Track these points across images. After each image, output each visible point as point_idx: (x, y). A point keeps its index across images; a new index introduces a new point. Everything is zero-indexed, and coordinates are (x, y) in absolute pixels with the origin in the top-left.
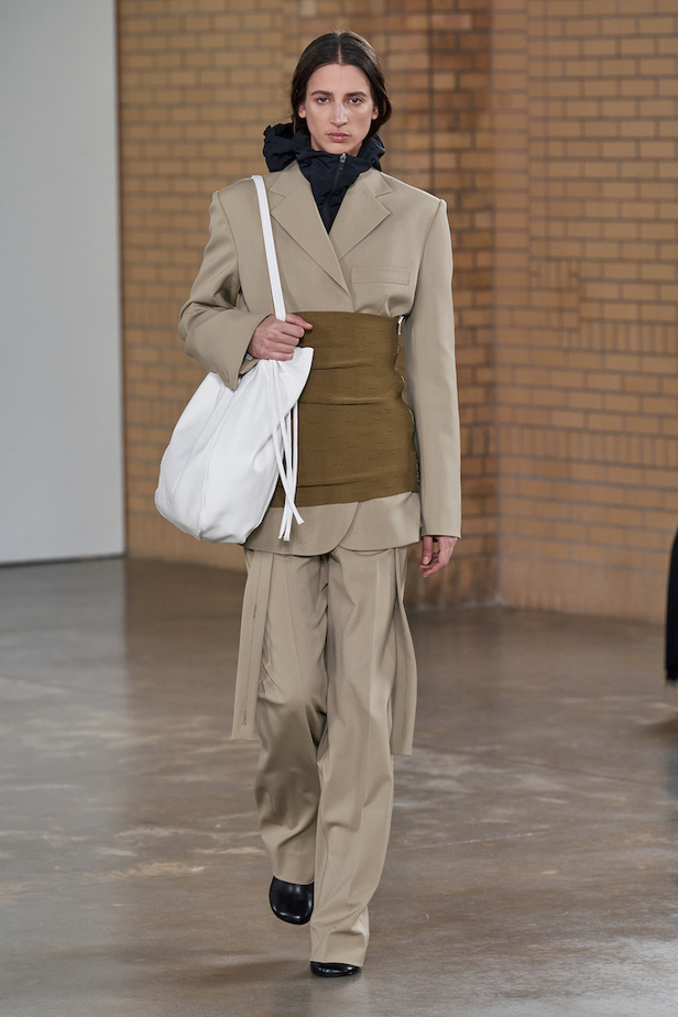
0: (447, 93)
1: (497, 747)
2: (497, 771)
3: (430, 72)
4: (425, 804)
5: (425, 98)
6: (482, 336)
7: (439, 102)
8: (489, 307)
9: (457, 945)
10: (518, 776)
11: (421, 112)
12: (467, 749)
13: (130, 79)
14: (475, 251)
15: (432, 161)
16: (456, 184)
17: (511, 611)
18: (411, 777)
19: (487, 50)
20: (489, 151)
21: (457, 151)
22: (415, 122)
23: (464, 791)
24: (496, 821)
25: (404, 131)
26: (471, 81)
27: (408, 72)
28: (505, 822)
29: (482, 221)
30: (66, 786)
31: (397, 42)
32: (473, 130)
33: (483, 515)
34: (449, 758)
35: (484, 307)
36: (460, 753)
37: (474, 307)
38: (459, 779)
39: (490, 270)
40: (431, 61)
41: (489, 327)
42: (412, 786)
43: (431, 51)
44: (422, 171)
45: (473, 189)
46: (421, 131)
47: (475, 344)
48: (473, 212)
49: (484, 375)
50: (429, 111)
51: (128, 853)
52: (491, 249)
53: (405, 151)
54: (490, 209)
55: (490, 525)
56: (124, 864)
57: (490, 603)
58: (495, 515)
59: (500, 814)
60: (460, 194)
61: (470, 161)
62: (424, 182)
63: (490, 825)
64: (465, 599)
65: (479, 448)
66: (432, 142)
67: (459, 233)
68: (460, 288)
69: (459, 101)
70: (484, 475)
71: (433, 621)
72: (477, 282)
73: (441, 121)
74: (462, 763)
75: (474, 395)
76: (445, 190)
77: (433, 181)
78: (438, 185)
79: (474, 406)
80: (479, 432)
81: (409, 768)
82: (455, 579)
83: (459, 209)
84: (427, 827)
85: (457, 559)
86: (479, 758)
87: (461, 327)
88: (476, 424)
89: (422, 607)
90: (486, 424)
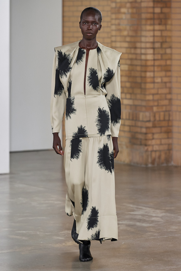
0: (158, 14)
1: (172, 208)
2: (172, 215)
3: (154, 7)
4: (151, 225)
5: (152, 15)
6: (168, 85)
7: (156, 16)
8: (170, 76)
9: (161, 268)
10: (179, 217)
11: (151, 19)
12: (164, 208)
13: (66, 9)
14: (166, 60)
15: (154, 33)
16: (161, 41)
17: (176, 167)
18: (147, 217)
19: (170, 1)
20: (171, 31)
21: (161, 31)
22: (149, 22)
23: (163, 221)
25: (146, 25)
26: (165, 10)
27: (147, 7)
28: (175, 231)
29: (168, 51)
30: (44, 218)
32: (166, 24)
33: (168, 138)
34: (158, 211)
36: (161, 209)
37: (166, 76)
38: (161, 217)
39: (171, 65)
40: (154, 4)
41: (170, 82)
42: (147, 219)
43: (154, 1)
44: (151, 36)
45: (166, 42)
46: (151, 25)
47: (166, 87)
48: (166, 48)
49: (169, 96)
50: (153, 19)
51: (63, 239)
52: (171, 59)
53: (146, 31)
54: (170, 47)
55: (170, 141)
56: (61, 242)
57: (170, 165)
58: (172, 138)
59: (174, 228)
60: (162, 43)
61: (165, 34)
62: (151, 39)
63: (171, 231)
64: (162, 163)
65: (167, 118)
66: (154, 28)
67: (162, 54)
68: (162, 71)
69: (162, 16)
70: (168, 126)
71: (153, 170)
72: (167, 69)
73: (157, 22)
74: (162, 213)
75: (166, 102)
76: (157, 42)
77: (154, 39)
78: (156, 40)
79: (166, 105)
80: (167, 113)
81: (146, 214)
82: (159, 157)
83: (162, 47)
84: (152, 232)
85: (160, 151)
86: (167, 211)
87: (162, 82)
88: (166, 111)
89: (150, 165)
90: (169, 111)
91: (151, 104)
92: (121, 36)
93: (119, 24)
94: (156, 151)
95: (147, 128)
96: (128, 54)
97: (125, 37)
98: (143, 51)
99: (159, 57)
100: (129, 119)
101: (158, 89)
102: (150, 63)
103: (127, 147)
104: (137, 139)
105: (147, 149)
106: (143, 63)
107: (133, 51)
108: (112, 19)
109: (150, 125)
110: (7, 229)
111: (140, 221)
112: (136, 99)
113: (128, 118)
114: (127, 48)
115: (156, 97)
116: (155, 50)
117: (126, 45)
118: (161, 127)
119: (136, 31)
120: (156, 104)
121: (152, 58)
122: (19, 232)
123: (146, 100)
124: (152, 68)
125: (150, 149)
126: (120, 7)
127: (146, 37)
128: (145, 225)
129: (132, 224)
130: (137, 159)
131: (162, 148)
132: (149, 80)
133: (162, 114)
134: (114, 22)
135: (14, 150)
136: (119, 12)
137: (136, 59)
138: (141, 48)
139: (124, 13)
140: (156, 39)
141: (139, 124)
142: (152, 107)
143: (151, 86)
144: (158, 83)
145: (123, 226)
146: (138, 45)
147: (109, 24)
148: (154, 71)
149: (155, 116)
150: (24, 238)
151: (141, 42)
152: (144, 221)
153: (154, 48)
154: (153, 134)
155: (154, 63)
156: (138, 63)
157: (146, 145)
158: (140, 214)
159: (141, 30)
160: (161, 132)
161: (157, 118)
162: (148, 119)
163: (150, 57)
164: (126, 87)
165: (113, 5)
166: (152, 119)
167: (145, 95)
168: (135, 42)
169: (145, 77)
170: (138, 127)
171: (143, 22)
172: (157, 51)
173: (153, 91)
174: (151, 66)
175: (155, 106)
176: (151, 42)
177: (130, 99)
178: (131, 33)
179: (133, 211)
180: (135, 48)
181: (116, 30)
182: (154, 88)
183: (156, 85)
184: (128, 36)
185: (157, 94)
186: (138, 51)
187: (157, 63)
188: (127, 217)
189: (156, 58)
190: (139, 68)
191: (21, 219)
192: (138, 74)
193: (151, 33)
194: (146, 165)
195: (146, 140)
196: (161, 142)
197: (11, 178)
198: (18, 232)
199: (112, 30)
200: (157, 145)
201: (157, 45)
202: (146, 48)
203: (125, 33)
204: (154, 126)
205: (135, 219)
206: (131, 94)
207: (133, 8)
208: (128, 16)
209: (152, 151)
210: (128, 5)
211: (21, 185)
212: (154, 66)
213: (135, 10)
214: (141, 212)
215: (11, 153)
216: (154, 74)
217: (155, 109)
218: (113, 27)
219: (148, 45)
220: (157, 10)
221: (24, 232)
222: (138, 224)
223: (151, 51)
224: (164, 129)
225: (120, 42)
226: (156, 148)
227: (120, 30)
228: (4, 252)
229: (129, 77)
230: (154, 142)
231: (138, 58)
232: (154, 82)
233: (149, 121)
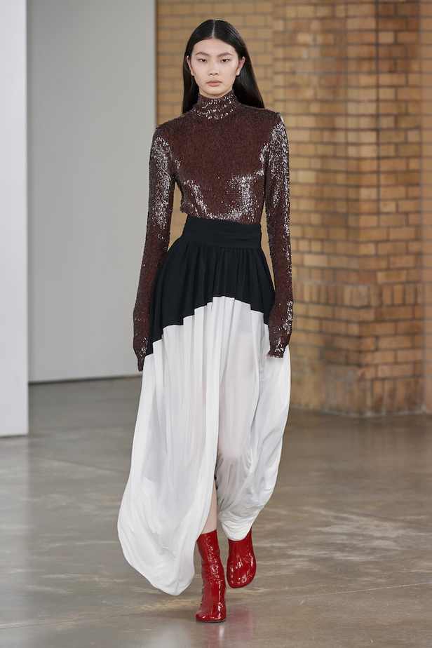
0: (389, 45)
1: (422, 517)
2: (423, 534)
3: (377, 31)
4: (370, 558)
5: (373, 49)
6: (413, 219)
7: (382, 51)
8: (418, 198)
11: (370, 59)
12: (401, 518)
13: (165, 35)
14: (408, 158)
15: (378, 94)
16: (395, 111)
18: (361, 538)
19: (417, 16)
20: (418, 87)
21: (396, 87)
22: (366, 66)
23: (398, 548)
24: (422, 571)
25: (357, 73)
26: (405, 37)
27: (360, 31)
28: (428, 571)
29: (413, 136)
30: (112, 542)
31: (353, 10)
32: (407, 72)
33: (413, 347)
34: (387, 524)
35: (414, 198)
36: (395, 521)
37: (407, 198)
38: (395, 540)
39: (418, 171)
40: (377, 23)
41: (418, 212)
42: (362, 545)
43: (377, 16)
44: (370, 101)
45: (407, 114)
46: (370, 73)
47: (408, 225)
48: (406, 130)
49: (415, 247)
50: (376, 59)
51: (155, 592)
52: (419, 157)
53: (358, 87)
54: (418, 128)
55: (418, 355)
56: (153, 599)
57: (418, 412)
58: (422, 347)
59: (425, 565)
60: (397, 117)
61: (404, 94)
62: (371, 109)
63: (417, 573)
64: (399, 409)
65: (410, 300)
66: (378, 80)
67: (397, 145)
68: (397, 185)
69: (397, 51)
70: (414, 319)
71: (377, 425)
72: (410, 180)
73: (384, 66)
74: (398, 528)
75: (408, 261)
76: (386, 115)
77: (378, 108)
78: (382, 111)
79: (407, 269)
80: (410, 288)
81: (359, 531)
82: (392, 394)
83: (396, 128)
84: (372, 575)
85: (394, 379)
86: (409, 525)
87: (397, 212)
88: (408, 282)
89: (369, 414)
90: (416, 282)
91: (372, 264)
92: (297, 101)
93: (293, 73)
94: (383, 379)
95: (362, 323)
96: (316, 143)
97: (309, 102)
98: (352, 137)
99: (391, 151)
100: (318, 303)
101: (388, 228)
102: (368, 166)
103: (314, 370)
104: (338, 350)
105: (363, 375)
106: (353, 165)
107: (326, 136)
108: (276, 60)
109: (369, 315)
110: (21, 570)
111: (342, 548)
112: (335, 254)
113: (315, 298)
114: (311, 129)
115: (384, 249)
116: (381, 133)
117: (310, 122)
118: (396, 321)
119: (334, 88)
120: (383, 264)
121: (374, 155)
122: (51, 576)
123: (358, 257)
124: (373, 179)
125: (369, 374)
126: (295, 32)
127: (359, 102)
128: (354, 558)
129: (325, 556)
130: (338, 398)
131: (398, 371)
132: (365, 207)
133: (398, 288)
134: (280, 66)
135: (38, 378)
136: (293, 43)
137: (335, 157)
138: (347, 130)
139: (306, 45)
140: (384, 108)
141: (343, 314)
142: (373, 273)
143: (373, 221)
144: (388, 214)
145: (304, 561)
146: (340, 122)
147: (270, 71)
148: (378, 186)
149: (380, 295)
150: (62, 591)
151: (347, 115)
152: (354, 549)
153: (377, 130)
154: (377, 337)
155: (379, 166)
156: (340, 165)
157: (359, 366)
158: (345, 532)
159: (347, 86)
160: (396, 334)
161: (387, 300)
162: (365, 303)
163: (367, 151)
164: (311, 225)
165: (280, 25)
166: (374, 302)
167: (357, 242)
168: (332, 116)
169: (357, 200)
170: (340, 320)
171: (352, 66)
172: (384, 137)
173: (375, 235)
174: (372, 172)
175: (381, 270)
176: (371, 116)
177: (322, 253)
178: (322, 94)
179: (327, 524)
180: (333, 129)
181: (284, 87)
182: (378, 227)
183: (383, 218)
184: (316, 100)
185: (387, 241)
186: (340, 137)
187: (385, 166)
188: (314, 539)
189: (383, 154)
190: (341, 179)
191: (56, 545)
192: (339, 193)
193: (372, 94)
194: (361, 412)
195: (360, 352)
196: (396, 357)
197: (31, 446)
198: (47, 576)
199: (277, 87)
200: (386, 364)
201: (386, 122)
202: (359, 130)
203: (308, 94)
204: (379, 320)
205: (332, 544)
206: (322, 240)
207: (325, 31)
208: (316, 53)
209: (373, 380)
210: (315, 25)
211: (56, 464)
212: (378, 172)
213: (331, 38)
214: (346, 528)
215: (31, 385)
216: (378, 193)
217: (381, 277)
218: (280, 80)
219: (365, 123)
220: (386, 38)
221: (63, 576)
222: (339, 556)
223: (371, 137)
224: (402, 326)
225: (297, 115)
226: (384, 371)
227: (294, 86)
228: (12, 624)
229: (319, 199)
230: (378, 358)
231: (341, 153)
232: (378, 213)
233: (368, 307)
